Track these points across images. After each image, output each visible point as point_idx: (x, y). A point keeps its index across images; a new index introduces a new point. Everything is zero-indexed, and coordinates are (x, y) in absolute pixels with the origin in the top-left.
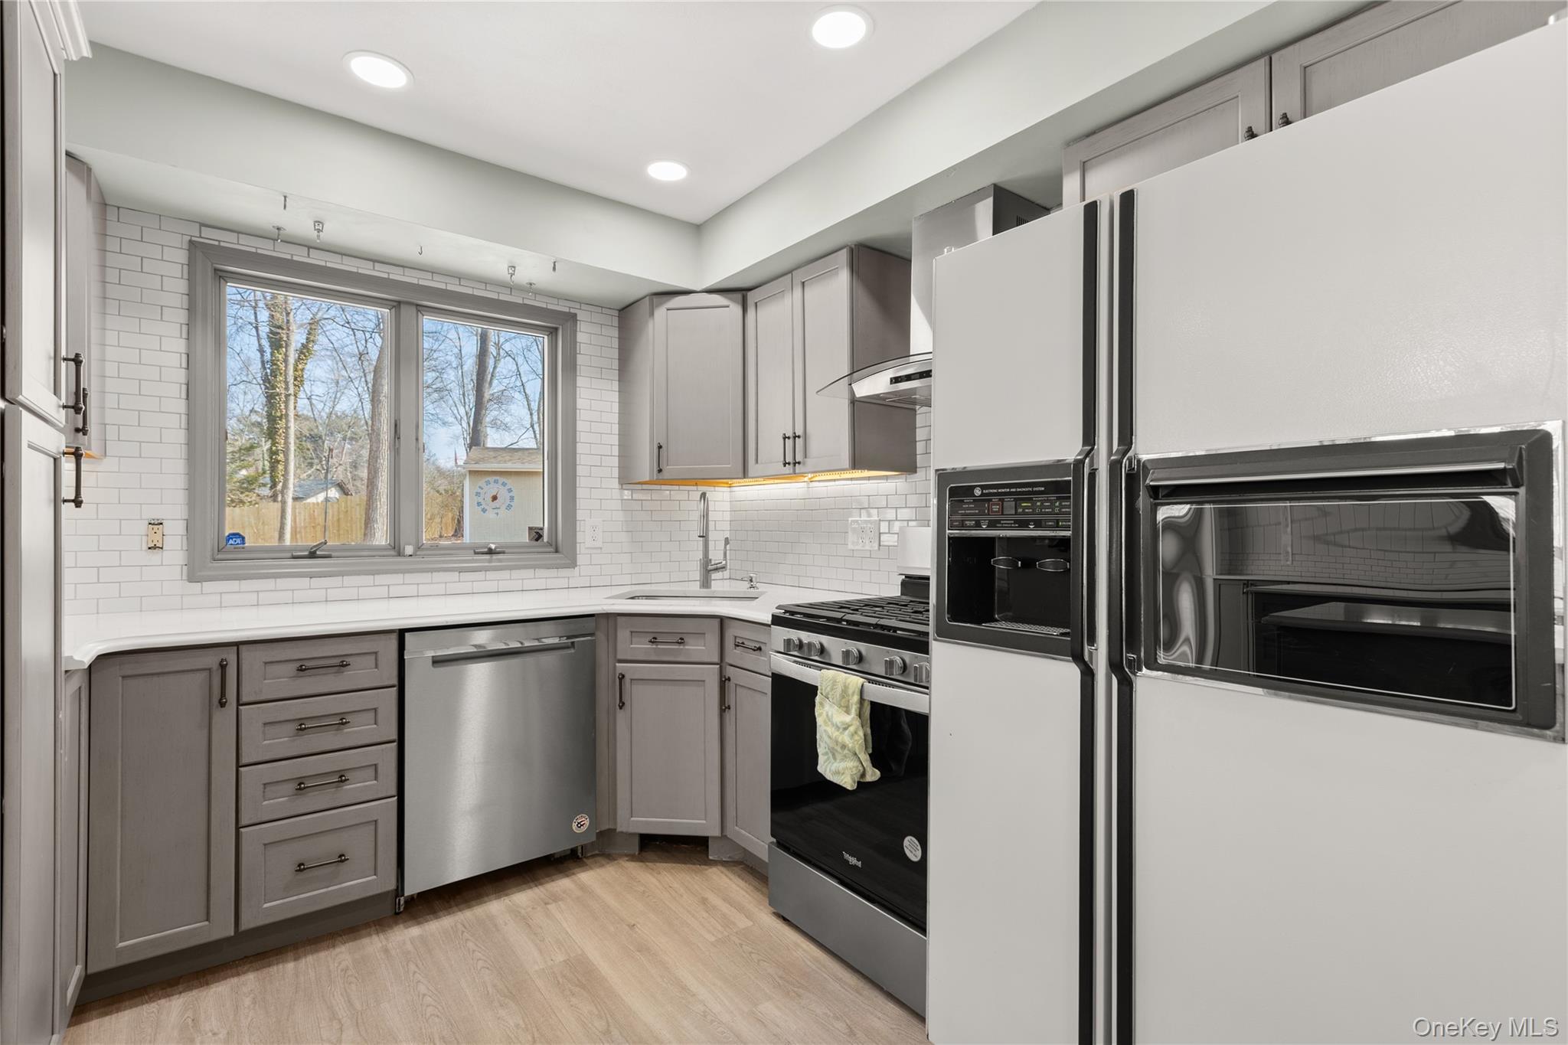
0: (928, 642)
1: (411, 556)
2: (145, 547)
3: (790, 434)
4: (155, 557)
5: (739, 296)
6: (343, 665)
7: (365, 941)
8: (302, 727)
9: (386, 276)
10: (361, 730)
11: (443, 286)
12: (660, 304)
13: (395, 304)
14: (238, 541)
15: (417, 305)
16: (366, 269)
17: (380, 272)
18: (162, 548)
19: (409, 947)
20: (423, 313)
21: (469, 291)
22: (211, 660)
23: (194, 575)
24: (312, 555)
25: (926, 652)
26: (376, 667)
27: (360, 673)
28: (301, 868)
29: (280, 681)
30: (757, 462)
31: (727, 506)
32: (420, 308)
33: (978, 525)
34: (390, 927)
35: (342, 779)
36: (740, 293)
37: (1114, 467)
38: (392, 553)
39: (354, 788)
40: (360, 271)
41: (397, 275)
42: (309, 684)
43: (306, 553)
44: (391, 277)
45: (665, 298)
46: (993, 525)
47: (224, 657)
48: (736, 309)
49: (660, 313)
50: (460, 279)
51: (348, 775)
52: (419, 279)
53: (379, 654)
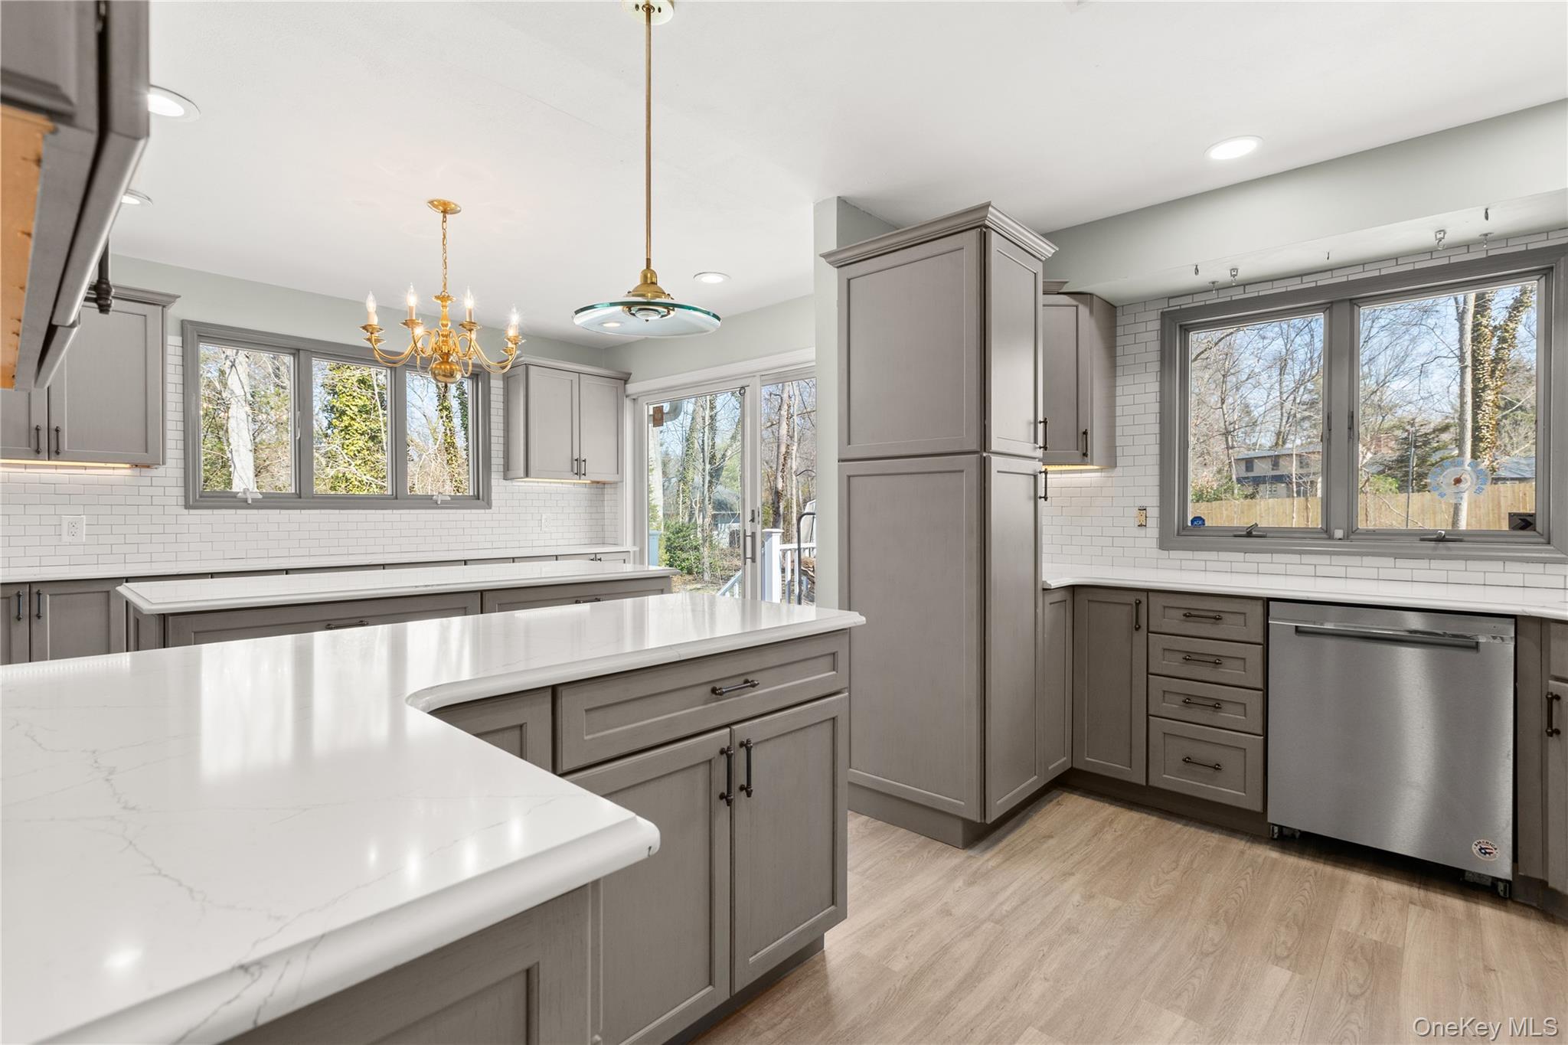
1: (1340, 539)
2: (1136, 526)
4: (1142, 532)
6: (1218, 619)
7: (1235, 841)
8: (1189, 658)
9: (1313, 285)
10: (1230, 672)
11: (1376, 273)
13: (1329, 305)
14: (1200, 522)
15: (1351, 300)
16: (1295, 285)
17: (1309, 283)
18: (1145, 526)
19: (1260, 860)
20: (1360, 304)
21: (1410, 267)
22: (1131, 598)
23: (1165, 544)
24: (1249, 535)
26: (1245, 626)
27: (1230, 628)
28: (1187, 760)
29: (1173, 621)
32: (1354, 302)
34: (1260, 843)
35: (1217, 706)
38: (1325, 536)
39: (1228, 716)
40: (1289, 289)
41: (1325, 280)
42: (1192, 628)
43: (1245, 533)
44: (1319, 283)
47: (1139, 598)
50: (1397, 259)
51: (1223, 705)
52: (1348, 276)
53: (1247, 615)
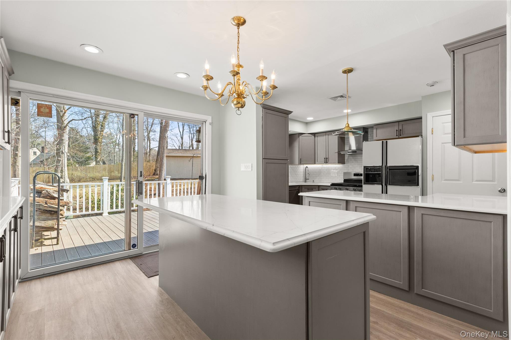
0: (362, 185)
3: (325, 158)
5: (314, 135)
12: (300, 136)
25: (362, 187)
30: (317, 162)
31: (302, 168)
33: (369, 172)
36: (314, 134)
37: (386, 167)
45: (301, 134)
46: (371, 172)
48: (313, 137)
49: (300, 137)
